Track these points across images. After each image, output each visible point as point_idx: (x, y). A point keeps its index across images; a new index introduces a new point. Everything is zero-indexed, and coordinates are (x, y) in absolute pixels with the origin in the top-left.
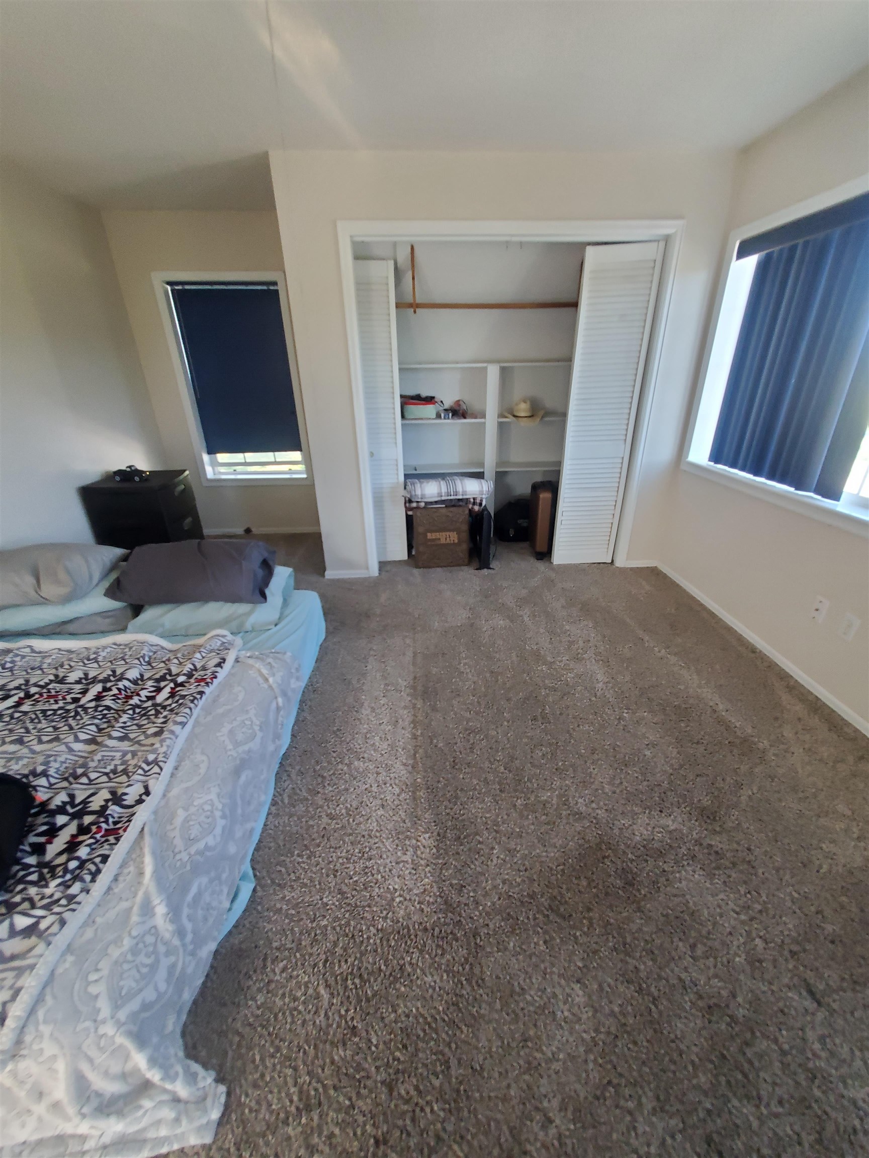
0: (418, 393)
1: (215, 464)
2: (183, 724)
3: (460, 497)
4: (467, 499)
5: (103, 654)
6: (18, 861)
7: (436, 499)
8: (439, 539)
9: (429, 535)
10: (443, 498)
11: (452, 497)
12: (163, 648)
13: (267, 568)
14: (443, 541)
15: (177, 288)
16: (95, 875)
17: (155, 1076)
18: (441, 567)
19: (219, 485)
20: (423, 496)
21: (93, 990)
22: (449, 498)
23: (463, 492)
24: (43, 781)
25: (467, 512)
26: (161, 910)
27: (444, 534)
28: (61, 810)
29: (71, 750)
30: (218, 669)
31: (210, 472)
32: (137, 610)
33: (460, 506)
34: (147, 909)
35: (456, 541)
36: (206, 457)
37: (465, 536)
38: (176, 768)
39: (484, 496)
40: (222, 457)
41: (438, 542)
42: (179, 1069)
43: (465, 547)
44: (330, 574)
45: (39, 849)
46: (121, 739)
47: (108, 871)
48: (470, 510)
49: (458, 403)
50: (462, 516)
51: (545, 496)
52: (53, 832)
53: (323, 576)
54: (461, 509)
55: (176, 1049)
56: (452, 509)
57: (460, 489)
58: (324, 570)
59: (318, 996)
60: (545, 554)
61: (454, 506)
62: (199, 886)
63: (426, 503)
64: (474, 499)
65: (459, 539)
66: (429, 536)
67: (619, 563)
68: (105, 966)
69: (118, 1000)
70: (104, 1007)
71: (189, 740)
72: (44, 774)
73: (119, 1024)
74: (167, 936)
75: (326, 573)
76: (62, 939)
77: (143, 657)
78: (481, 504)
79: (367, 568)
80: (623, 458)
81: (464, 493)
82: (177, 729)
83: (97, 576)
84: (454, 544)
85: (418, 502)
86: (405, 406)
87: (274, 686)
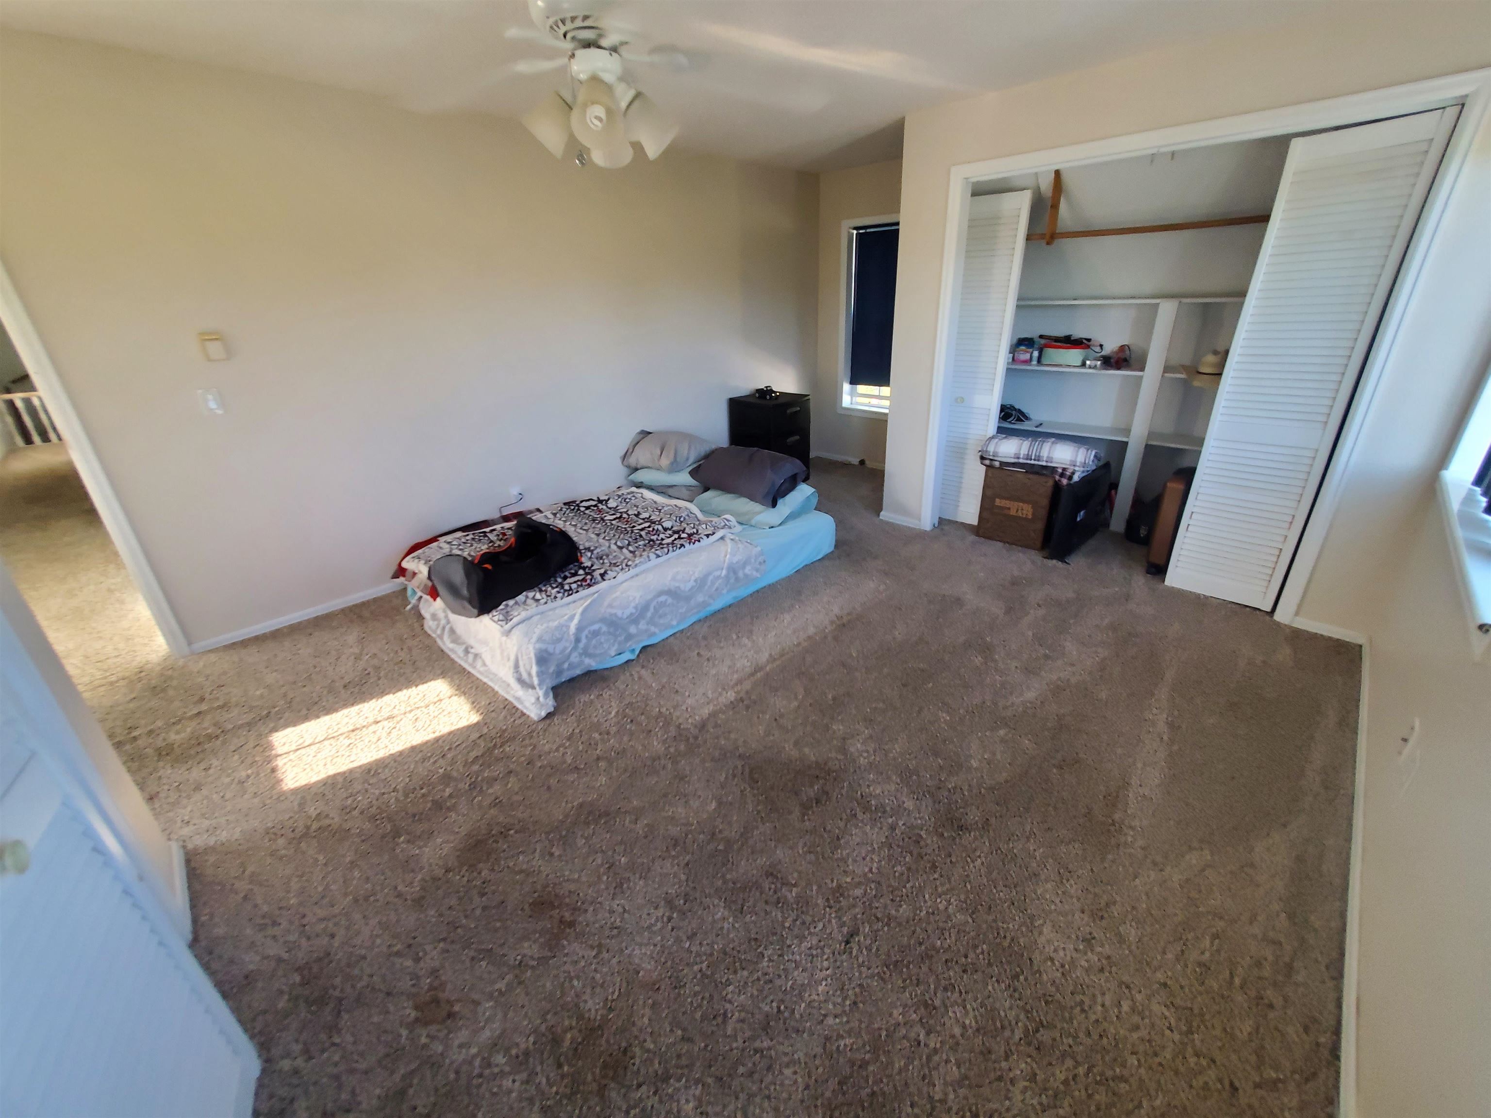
0: (1067, 334)
1: (853, 394)
2: (658, 556)
3: (1044, 464)
4: (1054, 467)
5: (666, 509)
6: (556, 577)
7: (1013, 461)
8: (1009, 509)
9: (997, 500)
10: (1021, 461)
11: (1032, 462)
12: (696, 517)
13: (792, 483)
14: (1013, 512)
15: (861, 231)
16: (569, 595)
17: (536, 681)
18: (1004, 542)
19: (850, 415)
20: (995, 454)
21: (536, 630)
22: (1029, 462)
23: (1048, 457)
24: (589, 554)
25: (1050, 483)
26: (576, 621)
27: (1016, 504)
28: (584, 568)
29: (609, 547)
30: (705, 537)
31: (847, 401)
32: (706, 489)
33: (1043, 475)
34: (572, 618)
35: (1030, 517)
36: (846, 387)
37: (1043, 513)
38: (637, 575)
39: (1077, 469)
40: (862, 389)
41: (1006, 512)
42: (545, 688)
43: (1040, 526)
44: (884, 515)
45: (565, 578)
46: (631, 552)
47: (575, 596)
48: (1055, 481)
49: (1122, 348)
50: (1045, 486)
51: (1175, 486)
52: (575, 574)
53: (879, 515)
54: (1042, 479)
55: (550, 683)
56: (1031, 476)
57: (1045, 453)
58: (881, 510)
59: (610, 713)
60: (1159, 570)
61: (1037, 473)
62: (600, 628)
63: (1001, 463)
64: (1064, 469)
65: (1033, 514)
66: (998, 502)
67: (1280, 616)
68: (545, 625)
69: (540, 639)
70: (534, 639)
71: (656, 566)
72: (592, 551)
73: (534, 648)
74: (571, 633)
75: (882, 513)
76: (542, 608)
77: (680, 517)
78: (1070, 478)
79: (920, 520)
80: (1317, 450)
81: (1049, 460)
82: (653, 556)
83: (691, 460)
84: (1026, 519)
85: (991, 460)
86: (1046, 349)
87: (727, 561)
